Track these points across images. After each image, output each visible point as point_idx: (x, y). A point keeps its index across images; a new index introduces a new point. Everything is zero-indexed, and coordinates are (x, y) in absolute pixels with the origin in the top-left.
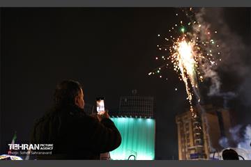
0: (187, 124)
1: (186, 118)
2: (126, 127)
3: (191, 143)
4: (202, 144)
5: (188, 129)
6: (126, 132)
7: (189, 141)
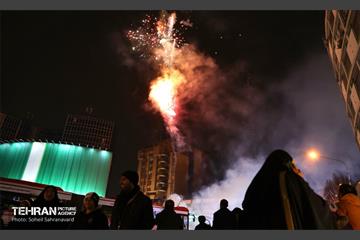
0: (152, 162)
1: (151, 155)
2: (70, 158)
3: (152, 186)
4: (165, 188)
5: (151, 169)
6: (69, 165)
7: (150, 184)
